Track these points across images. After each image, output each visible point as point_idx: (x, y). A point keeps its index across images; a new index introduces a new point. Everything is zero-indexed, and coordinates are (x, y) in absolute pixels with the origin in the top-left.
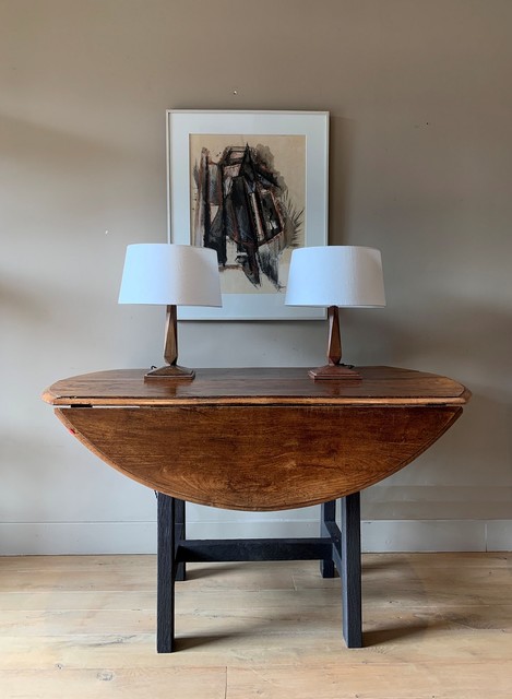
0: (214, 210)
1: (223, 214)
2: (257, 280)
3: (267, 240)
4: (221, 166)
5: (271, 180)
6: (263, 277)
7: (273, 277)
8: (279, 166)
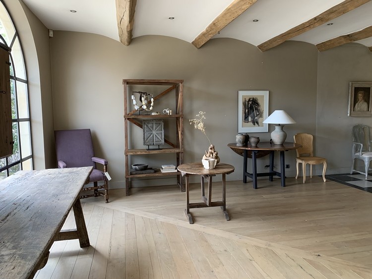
0: (247, 110)
1: (248, 111)
2: (254, 125)
3: (257, 116)
4: (248, 102)
5: (258, 104)
6: (256, 124)
7: (258, 124)
8: (259, 102)
